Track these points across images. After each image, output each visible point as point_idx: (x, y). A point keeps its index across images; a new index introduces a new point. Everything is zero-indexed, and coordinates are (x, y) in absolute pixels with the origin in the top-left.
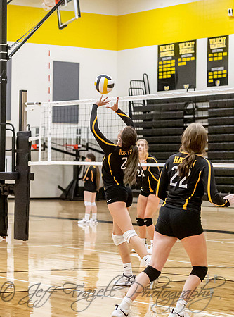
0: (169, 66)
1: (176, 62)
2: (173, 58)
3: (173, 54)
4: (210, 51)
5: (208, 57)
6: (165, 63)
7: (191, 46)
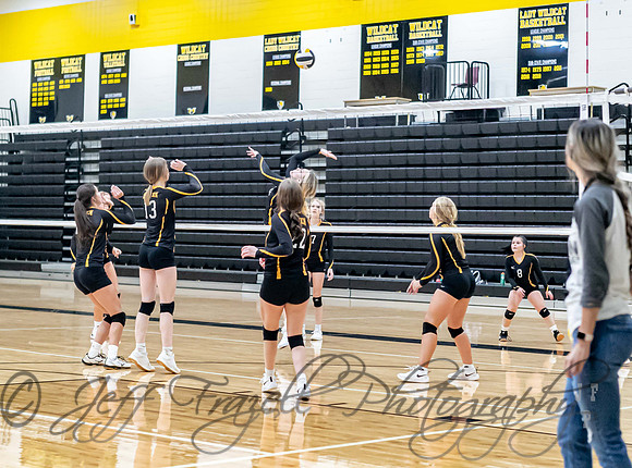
0: (46, 89)
1: (57, 85)
2: (52, 78)
3: (52, 74)
4: (103, 71)
5: (101, 80)
6: (40, 84)
7: (77, 63)
